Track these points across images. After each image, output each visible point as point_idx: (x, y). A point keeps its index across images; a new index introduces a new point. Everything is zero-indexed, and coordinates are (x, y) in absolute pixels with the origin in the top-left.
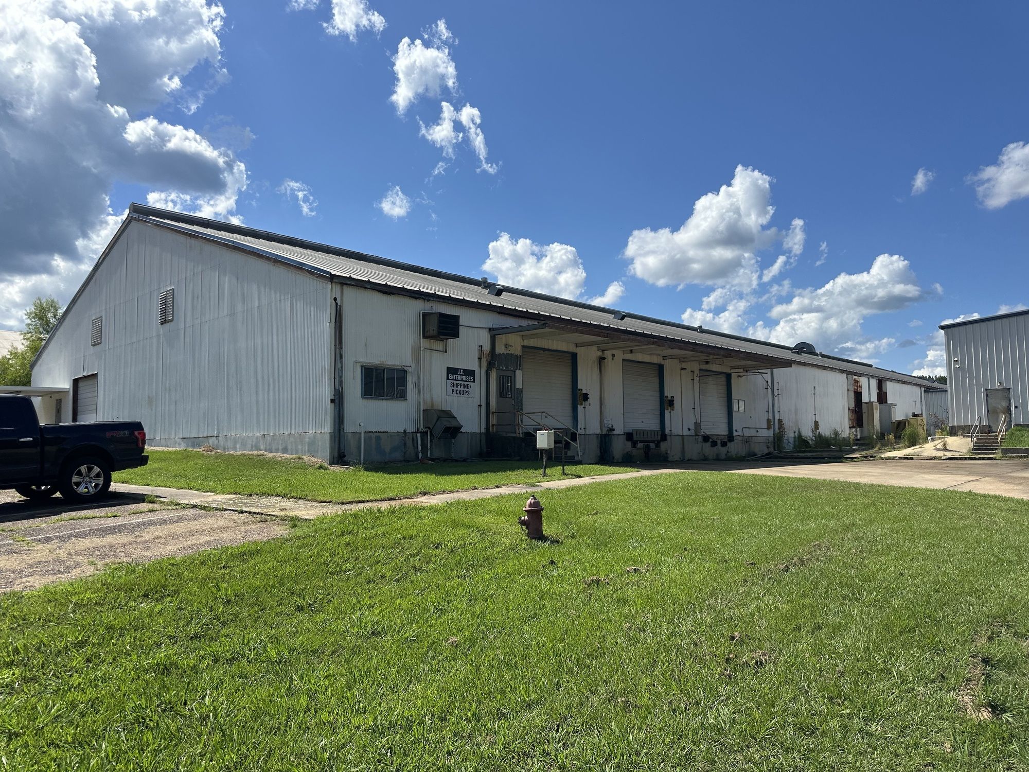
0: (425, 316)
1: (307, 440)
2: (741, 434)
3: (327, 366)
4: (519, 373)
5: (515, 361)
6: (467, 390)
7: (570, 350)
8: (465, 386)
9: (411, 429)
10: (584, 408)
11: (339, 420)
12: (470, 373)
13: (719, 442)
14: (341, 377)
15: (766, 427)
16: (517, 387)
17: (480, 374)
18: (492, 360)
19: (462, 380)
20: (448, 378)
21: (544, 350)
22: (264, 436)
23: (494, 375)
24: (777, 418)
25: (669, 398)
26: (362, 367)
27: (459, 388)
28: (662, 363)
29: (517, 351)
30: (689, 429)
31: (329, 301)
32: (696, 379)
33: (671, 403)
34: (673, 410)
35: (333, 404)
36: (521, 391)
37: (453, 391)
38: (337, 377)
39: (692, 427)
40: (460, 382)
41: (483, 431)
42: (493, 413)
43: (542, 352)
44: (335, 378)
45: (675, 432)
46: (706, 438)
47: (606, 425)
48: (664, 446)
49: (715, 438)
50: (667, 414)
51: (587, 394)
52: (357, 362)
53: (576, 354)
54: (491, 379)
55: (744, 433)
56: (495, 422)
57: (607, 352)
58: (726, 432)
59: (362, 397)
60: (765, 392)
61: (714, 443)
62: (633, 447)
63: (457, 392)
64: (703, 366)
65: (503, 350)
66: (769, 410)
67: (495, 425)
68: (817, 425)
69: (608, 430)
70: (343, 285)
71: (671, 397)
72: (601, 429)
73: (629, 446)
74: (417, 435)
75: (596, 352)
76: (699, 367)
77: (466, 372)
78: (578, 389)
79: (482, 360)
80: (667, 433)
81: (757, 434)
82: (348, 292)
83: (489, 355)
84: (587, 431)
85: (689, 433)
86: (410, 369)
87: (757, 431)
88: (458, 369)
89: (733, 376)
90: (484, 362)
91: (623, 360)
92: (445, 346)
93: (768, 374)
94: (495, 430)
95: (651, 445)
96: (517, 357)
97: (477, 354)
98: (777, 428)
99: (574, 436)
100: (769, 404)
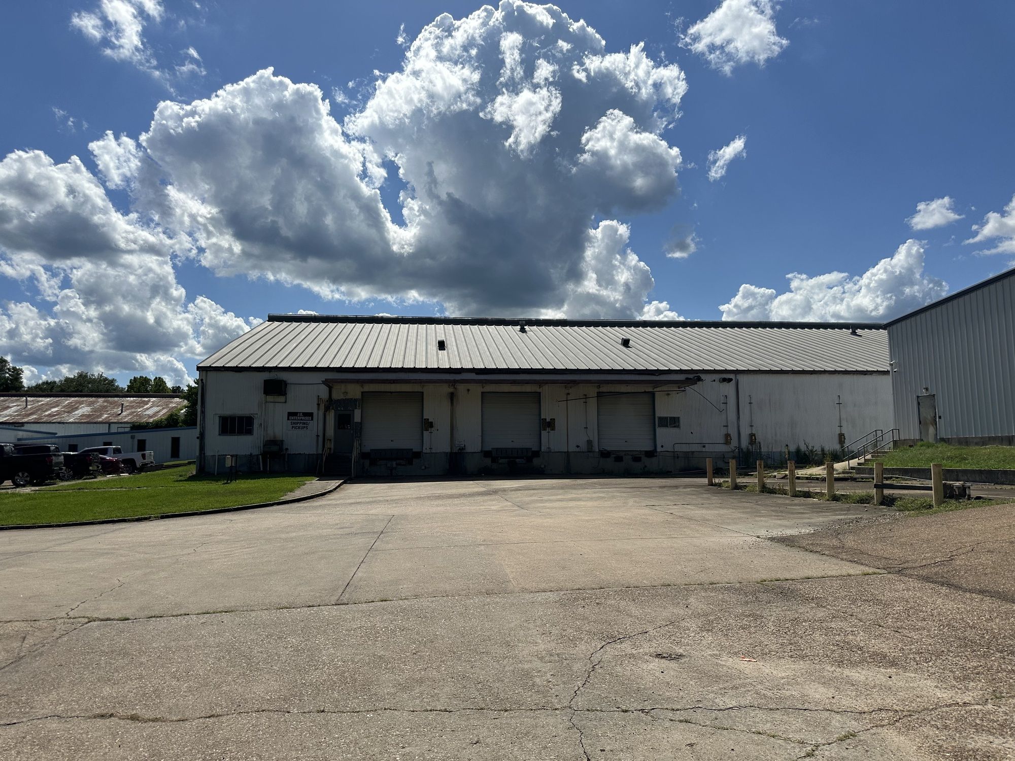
0: (265, 381)
2: (670, 449)
4: (357, 412)
5: (354, 403)
6: (306, 426)
7: (415, 391)
8: (304, 423)
9: (256, 452)
11: (202, 448)
12: (311, 415)
13: (629, 457)
14: (203, 424)
15: (724, 442)
16: (356, 421)
17: (318, 414)
18: (330, 404)
19: (301, 420)
20: (288, 419)
21: (391, 392)
23: (331, 415)
25: (548, 420)
26: (220, 417)
27: (298, 425)
28: (538, 392)
29: (357, 396)
30: (578, 446)
32: (593, 403)
33: (551, 424)
35: (198, 439)
36: (359, 423)
37: (293, 427)
38: (201, 424)
39: (584, 445)
40: (299, 421)
41: (318, 452)
42: (330, 440)
43: (390, 394)
45: (555, 449)
46: (605, 454)
47: (456, 445)
48: (536, 462)
49: (622, 454)
50: (544, 434)
51: (432, 423)
52: (216, 414)
53: (423, 392)
54: (327, 417)
55: (678, 448)
56: (332, 447)
57: (461, 388)
58: (649, 448)
59: (219, 435)
60: (723, 406)
61: (619, 459)
62: (492, 462)
63: (295, 428)
64: (605, 389)
65: (342, 397)
66: (729, 425)
67: (330, 449)
68: (841, 438)
69: (460, 449)
70: (207, 371)
71: (551, 419)
72: (451, 449)
73: (488, 461)
74: (260, 456)
75: (446, 389)
76: (597, 390)
77: (305, 414)
78: (425, 419)
79: (321, 405)
80: (542, 450)
81: (704, 450)
82: (211, 374)
83: (327, 401)
84: (434, 451)
85: (578, 450)
86: (256, 416)
87: (704, 447)
88: (298, 413)
89: (657, 395)
90: (322, 407)
91: (482, 393)
92: (286, 399)
93: (729, 388)
94: (332, 451)
95: (517, 460)
96: (356, 400)
97: (316, 402)
98: (745, 443)
99: (418, 455)
100: (729, 419)
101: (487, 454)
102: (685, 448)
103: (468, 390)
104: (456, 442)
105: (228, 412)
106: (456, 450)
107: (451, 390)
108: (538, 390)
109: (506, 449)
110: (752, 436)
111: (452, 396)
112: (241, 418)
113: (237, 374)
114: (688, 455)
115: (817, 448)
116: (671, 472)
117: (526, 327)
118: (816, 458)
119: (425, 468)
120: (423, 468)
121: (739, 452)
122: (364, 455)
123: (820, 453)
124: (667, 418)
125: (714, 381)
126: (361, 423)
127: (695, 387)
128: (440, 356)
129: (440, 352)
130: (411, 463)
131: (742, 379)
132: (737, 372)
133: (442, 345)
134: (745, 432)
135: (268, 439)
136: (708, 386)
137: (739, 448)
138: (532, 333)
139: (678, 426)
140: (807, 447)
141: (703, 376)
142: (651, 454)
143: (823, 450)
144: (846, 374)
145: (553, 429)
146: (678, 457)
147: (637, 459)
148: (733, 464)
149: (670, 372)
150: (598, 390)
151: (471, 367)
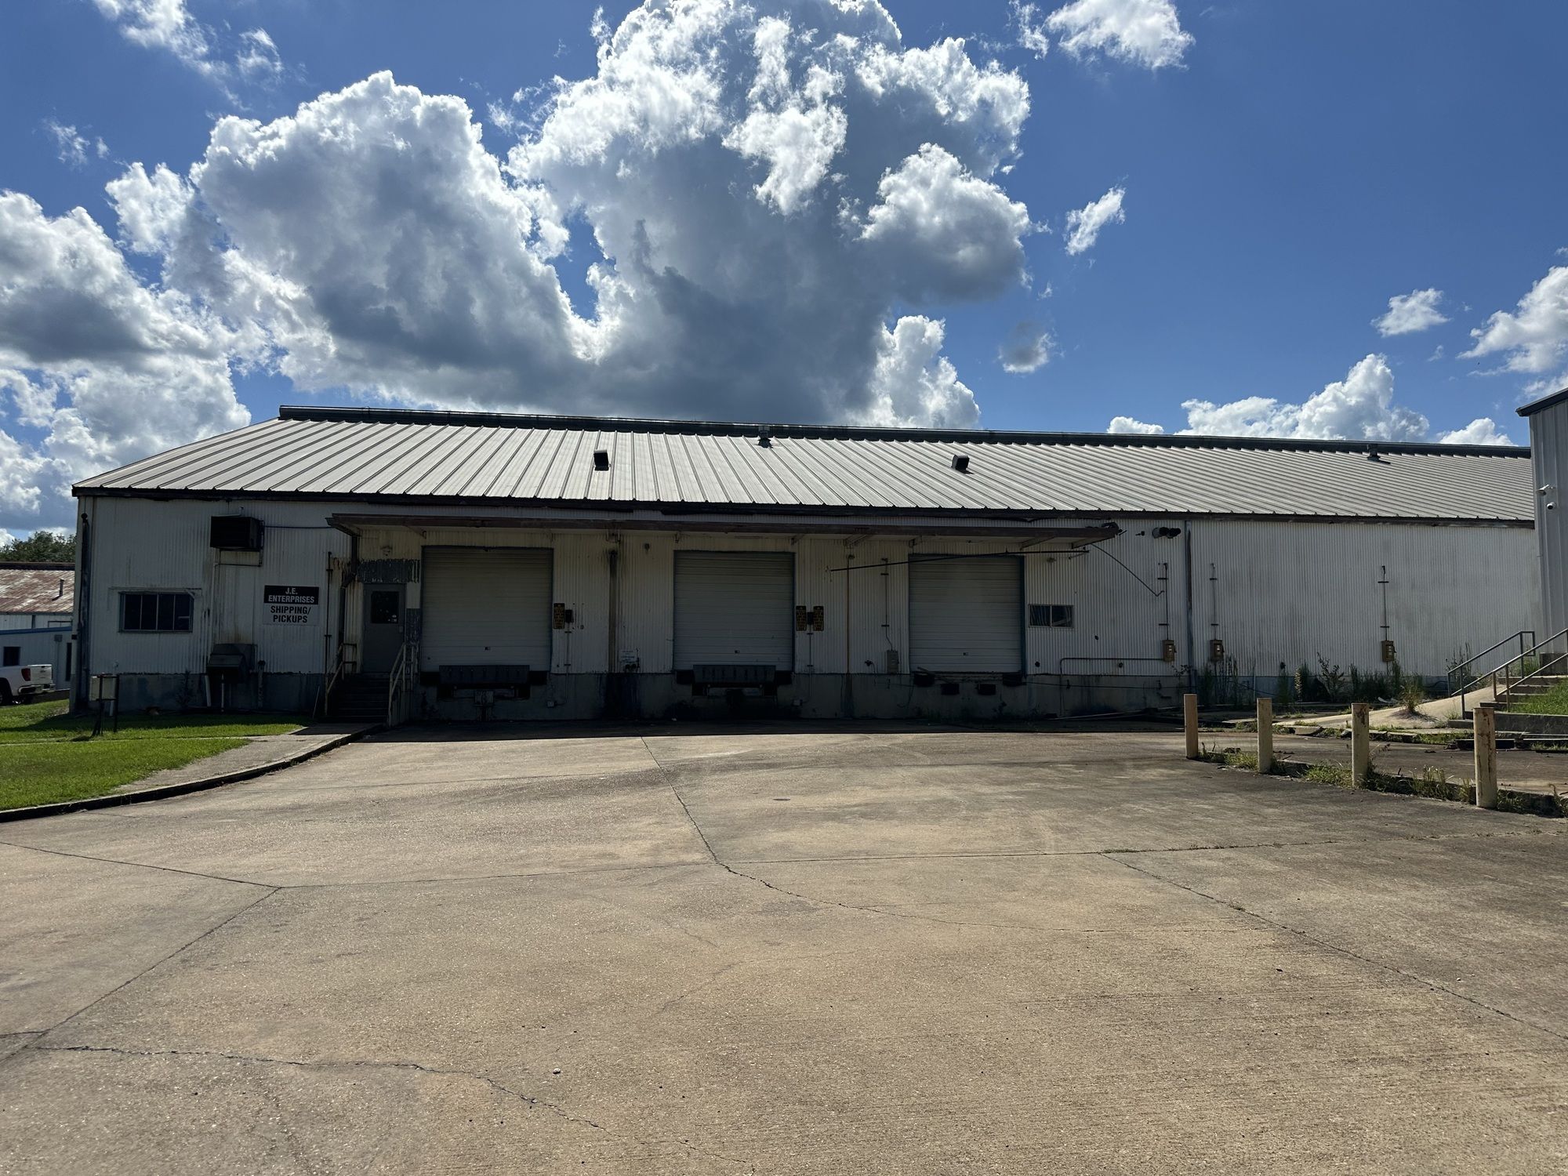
0: (212, 520)
2: (1053, 670)
4: (413, 588)
5: (402, 568)
6: (302, 615)
7: (538, 545)
8: (299, 610)
9: (195, 670)
10: (568, 633)
11: (80, 660)
12: (313, 592)
13: (969, 687)
14: (86, 608)
15: (1159, 656)
16: (409, 606)
17: (330, 592)
18: (354, 570)
19: (294, 602)
20: (266, 601)
21: (486, 549)
23: (356, 592)
25: (809, 609)
26: (121, 594)
27: (287, 613)
29: (412, 554)
30: (869, 663)
31: (80, 518)
32: (899, 575)
33: (815, 618)
35: (75, 641)
36: (417, 612)
37: (275, 617)
38: (81, 607)
39: (881, 660)
40: (289, 605)
41: (334, 670)
42: (354, 645)
43: (482, 551)
45: (822, 665)
46: (923, 679)
47: (620, 659)
48: (784, 694)
49: (957, 679)
50: (801, 636)
51: (570, 611)
52: (113, 589)
53: (552, 549)
54: (349, 598)
55: (1069, 668)
56: (359, 659)
57: (633, 540)
58: (1012, 668)
59: (121, 631)
60: (1159, 586)
61: (951, 689)
62: (694, 694)
63: (281, 619)
64: (922, 548)
65: (379, 555)
66: (1170, 622)
67: (354, 663)
68: (1387, 650)
69: (627, 667)
70: (95, 497)
71: (815, 608)
72: (610, 665)
73: (685, 692)
74: (206, 677)
75: (601, 543)
76: (907, 550)
77: (302, 591)
78: (556, 605)
79: (335, 572)
80: (797, 671)
81: (1120, 672)
82: (104, 505)
83: (348, 564)
84: (573, 670)
85: (868, 670)
86: (198, 593)
87: (1121, 665)
88: (286, 588)
89: (1030, 560)
90: (338, 575)
91: (676, 552)
92: (261, 557)
93: (1172, 549)
94: (358, 670)
95: (746, 690)
96: (409, 563)
97: (324, 565)
98: (1201, 659)
99: (540, 678)
100: (1170, 611)
101: (683, 677)
102: (1083, 669)
103: (647, 546)
104: (621, 653)
105: (139, 583)
106: (619, 669)
107: (612, 545)
108: (790, 549)
109: (723, 668)
110: (1215, 644)
111: (613, 559)
112: (166, 597)
113: (161, 505)
114: (1088, 683)
115: (1344, 670)
116: (1055, 716)
117: (773, 440)
118: (1342, 690)
119: (556, 704)
120: (551, 704)
121: (1190, 676)
122: (427, 678)
123: (1349, 679)
124: (1048, 607)
125: (1143, 533)
126: (421, 612)
127: (1106, 544)
128: (595, 480)
129: (596, 473)
130: (525, 695)
131: (1196, 528)
132: (1189, 516)
133: (601, 461)
134: (1203, 637)
135: (225, 641)
136: (1131, 541)
137: (1190, 668)
138: (782, 448)
139: (1070, 624)
140: (1325, 668)
141: (1121, 524)
142: (1014, 680)
143: (1354, 673)
144: (1398, 523)
145: (820, 628)
146: (1069, 686)
147: (986, 689)
148: (1189, 701)
149: (1055, 514)
150: (911, 551)
151: (653, 498)
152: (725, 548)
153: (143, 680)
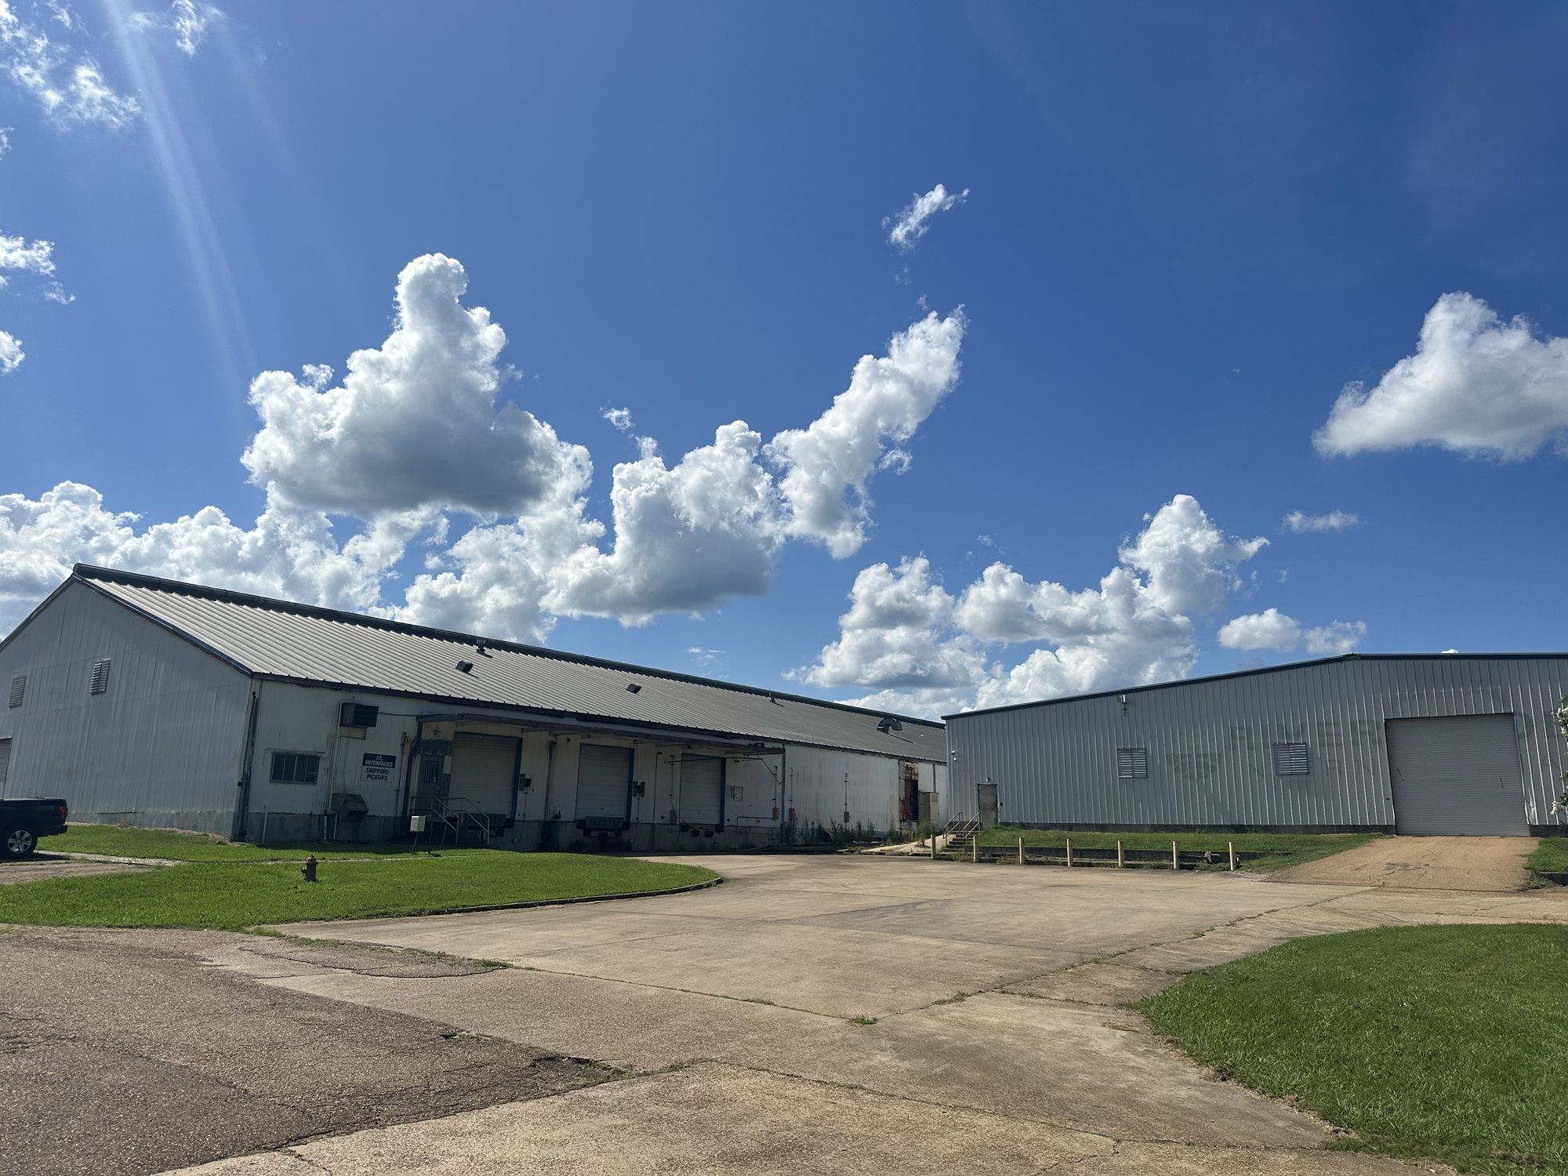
0: (344, 705)
1: (215, 818)
2: (734, 823)
3: (239, 753)
4: (448, 760)
5: (445, 747)
6: (385, 775)
7: (514, 735)
8: (383, 771)
9: (318, 811)
10: (526, 793)
11: (244, 801)
12: (392, 759)
13: (702, 832)
14: (250, 763)
15: (771, 816)
16: (445, 772)
17: (402, 760)
18: (416, 746)
19: (380, 766)
20: (364, 764)
21: (484, 735)
22: (178, 814)
23: (417, 761)
24: (787, 807)
25: (639, 784)
26: (273, 753)
27: (376, 774)
28: (633, 747)
29: (450, 737)
30: (663, 818)
31: (248, 694)
32: (677, 765)
33: (641, 789)
34: (643, 796)
35: (240, 787)
36: (449, 776)
37: (368, 776)
38: (247, 762)
39: (667, 815)
40: (377, 768)
41: (399, 814)
42: (413, 798)
43: (481, 737)
44: (244, 763)
45: (642, 819)
46: (684, 827)
47: (551, 812)
48: (625, 835)
49: (697, 828)
50: (634, 800)
51: (528, 780)
52: (267, 749)
53: (521, 739)
54: (413, 765)
55: (739, 823)
57: (562, 735)
58: (718, 822)
59: (270, 781)
60: (773, 778)
61: (695, 833)
62: (584, 835)
63: (372, 777)
64: (689, 751)
66: (777, 799)
68: (847, 816)
69: (554, 817)
70: (262, 682)
71: (641, 783)
72: (545, 816)
73: (581, 833)
74: (325, 817)
75: (547, 736)
76: (681, 751)
77: (386, 758)
78: (521, 775)
79: (406, 746)
80: (631, 821)
81: (758, 825)
82: (266, 685)
83: (414, 741)
84: (527, 819)
85: (661, 821)
86: (323, 755)
87: (758, 821)
88: (376, 755)
89: (729, 762)
90: (407, 748)
91: (581, 745)
92: (370, 733)
93: (778, 759)
95: (608, 833)
96: (447, 743)
97: (400, 741)
98: (787, 819)
99: (511, 822)
100: (777, 792)
101: (581, 824)
102: (743, 823)
103: (569, 740)
104: (551, 808)
105: (285, 746)
106: (549, 819)
107: (551, 738)
108: (633, 746)
109: (600, 819)
110: (791, 810)
111: (552, 745)
112: (303, 757)
113: (304, 690)
114: (747, 830)
116: (735, 849)
119: (518, 841)
120: (515, 840)
121: (783, 828)
124: (735, 787)
126: (452, 776)
130: (502, 834)
132: (784, 742)
139: (741, 798)
142: (720, 828)
144: (852, 752)
146: (741, 833)
147: (709, 834)
149: (738, 736)
150: (683, 751)
152: (603, 744)
153: (282, 817)
